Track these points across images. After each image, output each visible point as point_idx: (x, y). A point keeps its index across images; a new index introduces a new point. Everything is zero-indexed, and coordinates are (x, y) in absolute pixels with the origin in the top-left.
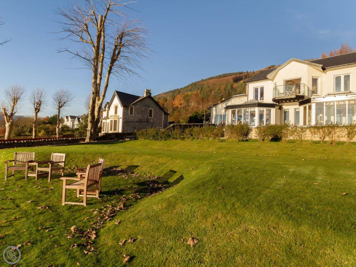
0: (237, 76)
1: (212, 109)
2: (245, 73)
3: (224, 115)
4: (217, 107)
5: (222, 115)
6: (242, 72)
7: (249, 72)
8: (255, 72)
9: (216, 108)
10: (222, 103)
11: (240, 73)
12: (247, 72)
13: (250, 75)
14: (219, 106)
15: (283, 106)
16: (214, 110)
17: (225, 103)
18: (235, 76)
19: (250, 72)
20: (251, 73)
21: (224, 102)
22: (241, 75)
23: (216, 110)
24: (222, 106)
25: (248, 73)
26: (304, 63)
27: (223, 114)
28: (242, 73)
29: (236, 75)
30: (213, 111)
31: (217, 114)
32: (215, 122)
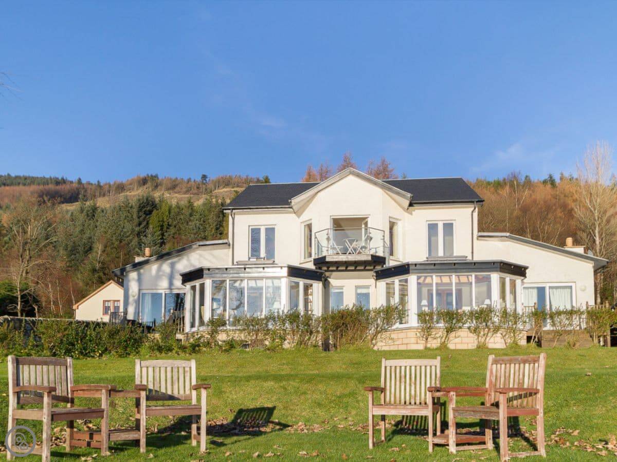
0: (47, 187)
1: (127, 275)
2: (71, 182)
3: (165, 294)
4: (142, 271)
5: (161, 294)
6: (63, 179)
7: (84, 181)
8: (102, 184)
9: (139, 275)
10: (159, 262)
11: (58, 182)
12: (79, 181)
13: (89, 191)
14: (151, 270)
15: (329, 279)
16: (133, 279)
17: (170, 261)
18: (41, 187)
19: (89, 183)
20: (90, 187)
21: (167, 259)
22: (59, 187)
23: (139, 280)
24: (159, 269)
25: (83, 185)
26: (375, 184)
27: (163, 292)
28: (64, 181)
29: (44, 184)
30: (129, 281)
31: (144, 291)
32: (137, 313)
